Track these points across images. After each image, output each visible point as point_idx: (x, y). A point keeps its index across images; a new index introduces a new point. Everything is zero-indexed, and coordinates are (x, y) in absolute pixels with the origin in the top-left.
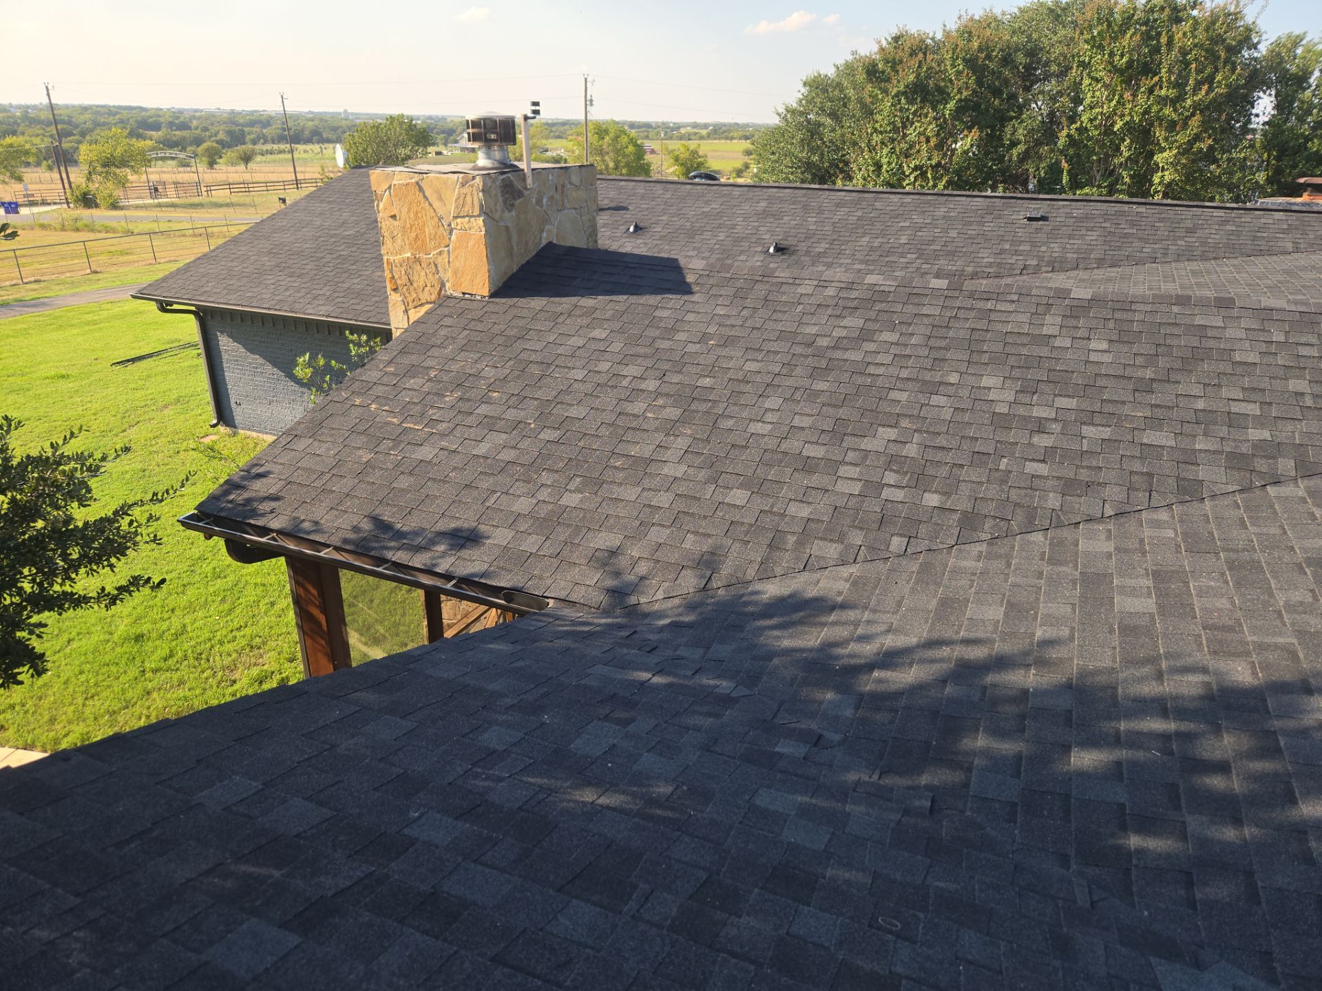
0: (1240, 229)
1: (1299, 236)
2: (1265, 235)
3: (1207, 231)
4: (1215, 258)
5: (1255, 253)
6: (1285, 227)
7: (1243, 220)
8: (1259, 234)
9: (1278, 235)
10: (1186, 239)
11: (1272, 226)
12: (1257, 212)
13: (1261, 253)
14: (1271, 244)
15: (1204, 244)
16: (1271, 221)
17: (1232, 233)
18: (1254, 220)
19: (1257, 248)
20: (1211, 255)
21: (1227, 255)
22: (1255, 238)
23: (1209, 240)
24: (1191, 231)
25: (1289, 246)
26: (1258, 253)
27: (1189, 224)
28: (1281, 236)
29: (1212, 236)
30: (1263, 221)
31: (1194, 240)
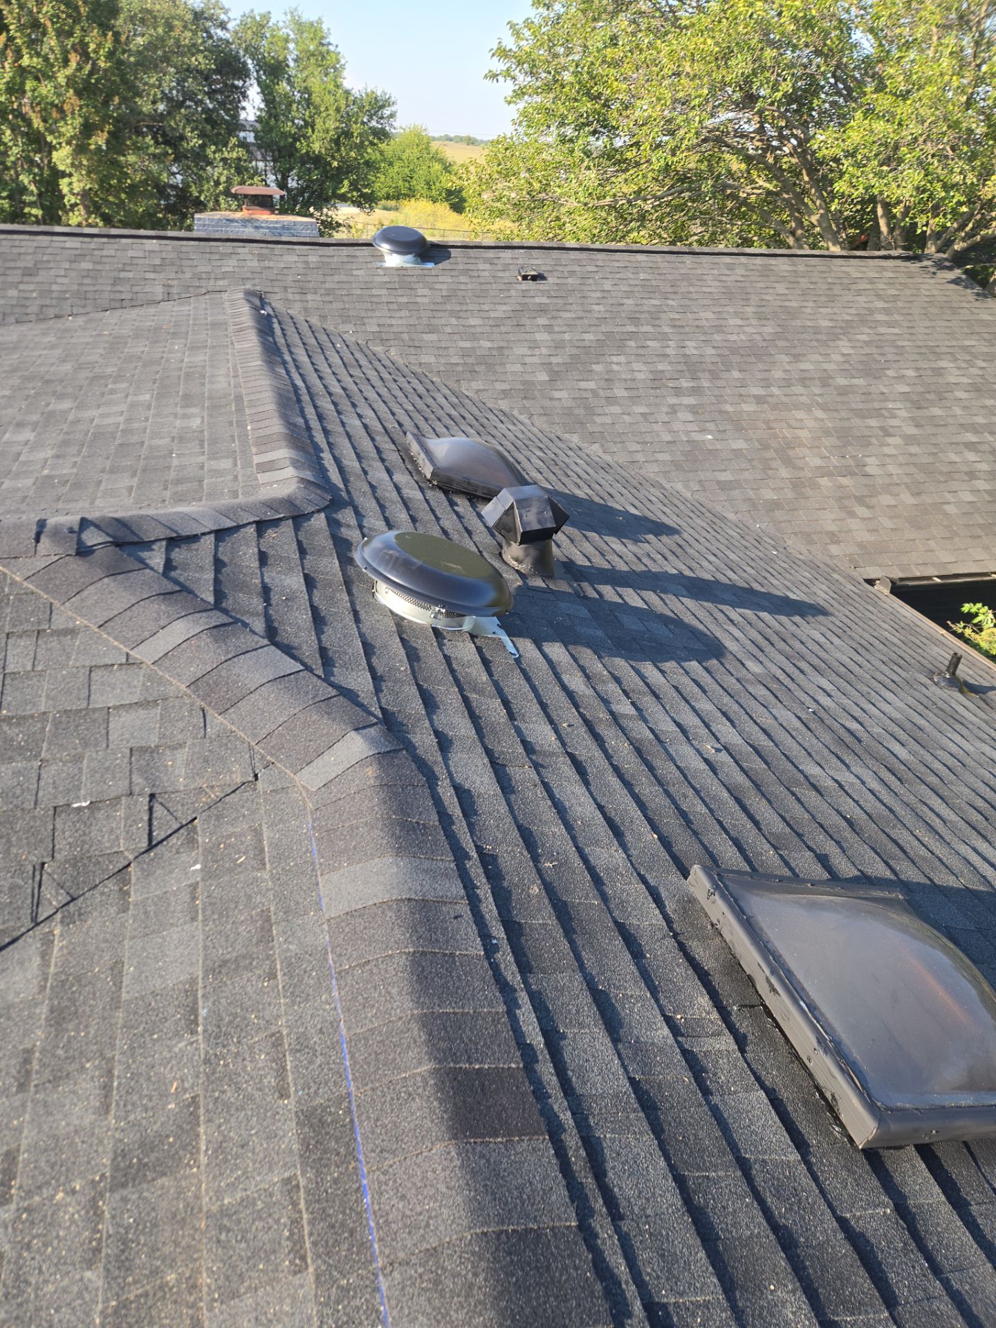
0: (99, 267)
1: (173, 275)
2: (130, 275)
3: (53, 272)
4: (57, 317)
5: (114, 304)
6: (158, 262)
7: (105, 253)
8: (123, 275)
9: (148, 275)
10: (22, 287)
11: (141, 261)
12: (124, 241)
13: (121, 304)
14: (136, 289)
15: (44, 293)
16: (141, 255)
17: (87, 274)
18: (119, 253)
19: (118, 296)
20: (51, 312)
21: (75, 311)
22: (117, 281)
23: (54, 287)
24: (29, 273)
25: (159, 291)
26: (118, 305)
27: (28, 262)
28: (152, 276)
29: (59, 280)
30: (130, 253)
31: (31, 287)
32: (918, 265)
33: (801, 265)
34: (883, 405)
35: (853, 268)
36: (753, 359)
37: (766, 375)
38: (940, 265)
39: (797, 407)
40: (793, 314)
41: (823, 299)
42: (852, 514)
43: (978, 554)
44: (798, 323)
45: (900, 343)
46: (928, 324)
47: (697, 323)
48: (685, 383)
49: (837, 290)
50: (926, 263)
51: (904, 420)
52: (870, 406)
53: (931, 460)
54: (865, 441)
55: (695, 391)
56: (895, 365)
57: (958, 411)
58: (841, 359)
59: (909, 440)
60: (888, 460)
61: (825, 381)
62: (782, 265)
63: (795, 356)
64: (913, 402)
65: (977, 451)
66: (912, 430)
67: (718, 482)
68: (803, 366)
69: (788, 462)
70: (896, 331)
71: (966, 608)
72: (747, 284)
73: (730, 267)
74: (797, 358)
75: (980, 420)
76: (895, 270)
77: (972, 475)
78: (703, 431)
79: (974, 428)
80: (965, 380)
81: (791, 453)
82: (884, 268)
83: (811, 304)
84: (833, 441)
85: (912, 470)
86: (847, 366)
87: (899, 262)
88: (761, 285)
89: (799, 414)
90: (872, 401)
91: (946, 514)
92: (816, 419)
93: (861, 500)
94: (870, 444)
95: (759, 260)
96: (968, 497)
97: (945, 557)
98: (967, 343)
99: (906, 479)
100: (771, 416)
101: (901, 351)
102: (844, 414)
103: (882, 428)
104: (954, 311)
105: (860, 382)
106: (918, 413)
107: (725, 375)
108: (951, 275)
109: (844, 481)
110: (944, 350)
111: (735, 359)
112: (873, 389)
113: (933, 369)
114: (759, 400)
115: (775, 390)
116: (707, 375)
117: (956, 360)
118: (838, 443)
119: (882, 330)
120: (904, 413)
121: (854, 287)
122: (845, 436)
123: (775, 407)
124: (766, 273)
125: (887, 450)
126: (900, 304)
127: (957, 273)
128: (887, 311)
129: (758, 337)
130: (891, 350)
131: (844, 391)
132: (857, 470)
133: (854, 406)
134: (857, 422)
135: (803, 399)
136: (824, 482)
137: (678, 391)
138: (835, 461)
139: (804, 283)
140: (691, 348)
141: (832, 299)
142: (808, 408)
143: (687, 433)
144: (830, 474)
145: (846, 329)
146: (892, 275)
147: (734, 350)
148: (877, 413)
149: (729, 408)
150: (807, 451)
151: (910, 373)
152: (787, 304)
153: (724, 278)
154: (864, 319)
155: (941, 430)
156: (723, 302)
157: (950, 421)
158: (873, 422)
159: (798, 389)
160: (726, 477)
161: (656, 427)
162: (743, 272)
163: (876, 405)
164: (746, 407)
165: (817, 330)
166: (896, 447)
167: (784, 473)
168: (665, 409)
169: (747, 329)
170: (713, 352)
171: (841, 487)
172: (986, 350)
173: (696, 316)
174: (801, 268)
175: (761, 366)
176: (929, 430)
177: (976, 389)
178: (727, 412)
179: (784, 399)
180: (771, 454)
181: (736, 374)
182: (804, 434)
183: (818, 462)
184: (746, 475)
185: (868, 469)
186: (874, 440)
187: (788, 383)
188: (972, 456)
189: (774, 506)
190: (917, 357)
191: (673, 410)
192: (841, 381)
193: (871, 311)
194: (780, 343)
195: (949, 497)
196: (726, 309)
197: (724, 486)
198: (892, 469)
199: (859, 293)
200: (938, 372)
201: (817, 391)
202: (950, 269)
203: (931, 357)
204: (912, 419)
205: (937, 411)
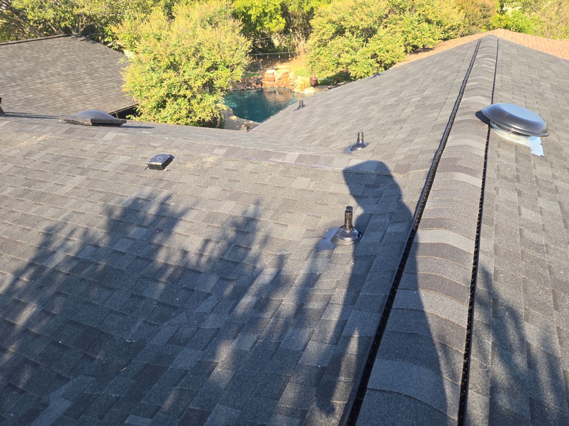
32: (70, 37)
33: (32, 44)
34: (80, 77)
35: (50, 42)
36: (32, 73)
37: (39, 76)
38: (77, 36)
39: (54, 82)
40: (38, 58)
41: (46, 52)
42: (86, 104)
43: (123, 104)
44: (41, 60)
45: (77, 60)
46: (83, 53)
47: (5, 67)
48: (13, 84)
49: (48, 49)
50: (73, 36)
51: (88, 79)
52: (76, 78)
53: (101, 87)
54: (80, 86)
55: (18, 85)
56: (78, 66)
57: (103, 74)
58: (60, 67)
59: (93, 83)
60: (89, 90)
61: (59, 74)
62: (25, 45)
63: (46, 69)
64: (88, 74)
65: (113, 82)
66: (93, 81)
67: (41, 106)
68: (50, 72)
69: (60, 96)
70: (74, 57)
71: (127, 117)
72: (16, 53)
73: (6, 48)
74: (46, 70)
75: (109, 74)
76: (64, 40)
77: (114, 88)
78: (28, 95)
79: (109, 77)
80: (100, 66)
81: (60, 94)
82: (60, 40)
83: (42, 54)
84: (70, 88)
85: (97, 90)
86: (63, 69)
87: (63, 38)
88: (21, 52)
89: (56, 84)
90: (77, 76)
91: (111, 98)
92: (62, 84)
93: (86, 100)
94: (81, 87)
95: (16, 45)
96: (115, 93)
97: (116, 107)
98: (96, 56)
99: (97, 93)
100: (48, 86)
101: (78, 62)
102: (70, 81)
103: (82, 82)
104: (89, 48)
105: (70, 72)
106: (91, 76)
107: (25, 79)
108: (82, 39)
109: (79, 97)
110: (90, 59)
111: (26, 74)
112: (75, 73)
113: (90, 65)
114: (41, 83)
115: (45, 80)
116: (19, 80)
117: (95, 61)
118: (72, 89)
119: (69, 57)
120: (87, 77)
121: (53, 47)
122: (73, 86)
123: (47, 84)
124: (20, 48)
125: (87, 87)
126: (71, 49)
127: (83, 38)
128: (68, 52)
129: (30, 67)
130: (75, 62)
131: (66, 76)
132: (82, 93)
133: (72, 79)
134: (75, 82)
135: (55, 80)
136: (73, 98)
137: (12, 87)
138: (74, 93)
139: (36, 49)
140: (8, 74)
141: (48, 52)
142: (58, 82)
143: (23, 96)
144: (74, 97)
145: (58, 59)
146: (63, 42)
147: (24, 72)
148: (80, 79)
149: (32, 87)
150: (64, 93)
151: (84, 67)
152: (34, 56)
153: (6, 52)
154: (62, 55)
155: (100, 79)
156: (10, 59)
157: (101, 76)
158: (80, 81)
159: (52, 78)
160: (42, 104)
161: (11, 98)
162: (12, 49)
163: (78, 77)
164: (37, 86)
165: (48, 61)
166: (90, 86)
167: (61, 99)
168: (11, 92)
169: (25, 65)
170: (17, 74)
171: (79, 98)
172: (102, 57)
173: (4, 65)
174: (32, 45)
175: (36, 74)
176: (97, 80)
177: (104, 67)
178: (32, 88)
179: (49, 81)
180: (53, 96)
181: (29, 78)
182: (60, 89)
183: (69, 94)
184: (49, 102)
185: (85, 93)
186: (82, 86)
187: (47, 77)
188: (112, 84)
189: (62, 108)
190: (84, 62)
191: (14, 92)
192: (65, 73)
193: (63, 53)
194: (39, 67)
195: (110, 94)
196: (13, 61)
197: (44, 106)
198: (91, 91)
199: (56, 48)
200: (92, 65)
201: (58, 77)
202: (81, 37)
203: (88, 62)
204: (90, 78)
205: (97, 75)
